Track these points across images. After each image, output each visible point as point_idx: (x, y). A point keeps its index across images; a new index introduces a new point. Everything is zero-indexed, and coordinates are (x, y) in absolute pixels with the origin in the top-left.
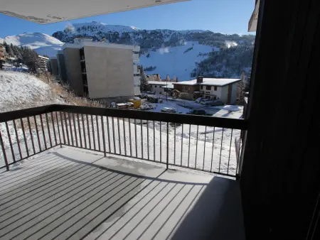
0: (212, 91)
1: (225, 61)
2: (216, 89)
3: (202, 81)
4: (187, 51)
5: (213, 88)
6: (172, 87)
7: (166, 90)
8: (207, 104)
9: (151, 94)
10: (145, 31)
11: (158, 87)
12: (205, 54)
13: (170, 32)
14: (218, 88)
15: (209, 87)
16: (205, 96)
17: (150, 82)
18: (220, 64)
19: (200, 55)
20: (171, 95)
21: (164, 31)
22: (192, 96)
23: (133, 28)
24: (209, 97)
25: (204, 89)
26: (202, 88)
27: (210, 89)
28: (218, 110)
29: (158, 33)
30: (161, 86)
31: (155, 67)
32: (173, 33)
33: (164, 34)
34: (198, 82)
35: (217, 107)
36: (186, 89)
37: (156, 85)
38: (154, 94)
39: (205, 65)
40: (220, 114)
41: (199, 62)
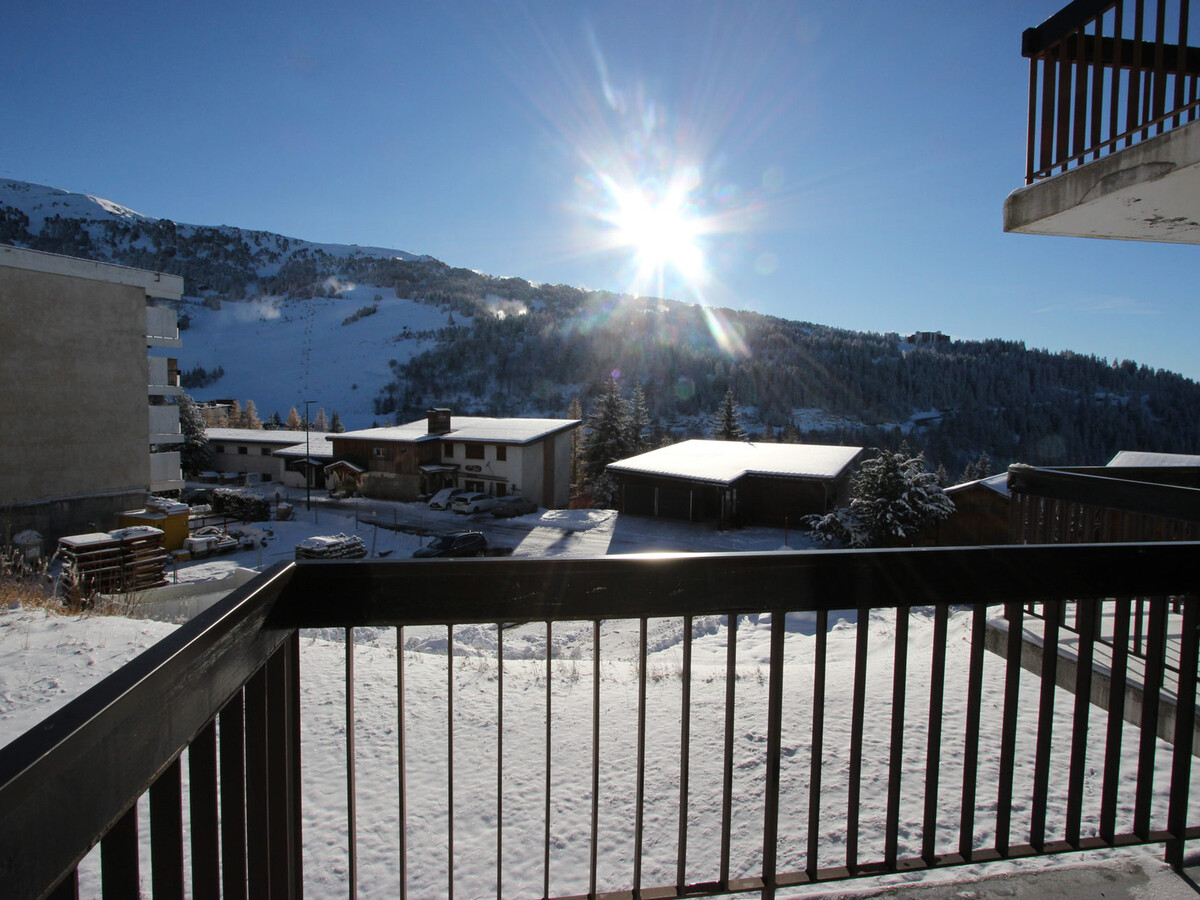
0: (489, 464)
1: (493, 360)
2: (502, 456)
3: (447, 428)
4: (354, 319)
5: (491, 453)
6: (328, 450)
7: (295, 463)
8: (477, 510)
9: (224, 482)
10: (168, 224)
11: (257, 451)
12: (423, 335)
13: (284, 243)
14: (510, 452)
15: (475, 448)
16: (462, 481)
17: (212, 433)
18: (476, 371)
19: (407, 335)
20: (320, 485)
21: (257, 236)
22: (416, 483)
23: (108, 205)
24: (480, 485)
25: (460, 454)
26: (450, 452)
27: (481, 456)
28: (526, 529)
29: (227, 240)
30: (267, 447)
31: (218, 374)
32: (294, 248)
33: (254, 249)
34: (431, 430)
35: (518, 520)
36: (389, 458)
37: (243, 446)
38: (239, 481)
39: (425, 371)
40: (537, 543)
41: (405, 360)
